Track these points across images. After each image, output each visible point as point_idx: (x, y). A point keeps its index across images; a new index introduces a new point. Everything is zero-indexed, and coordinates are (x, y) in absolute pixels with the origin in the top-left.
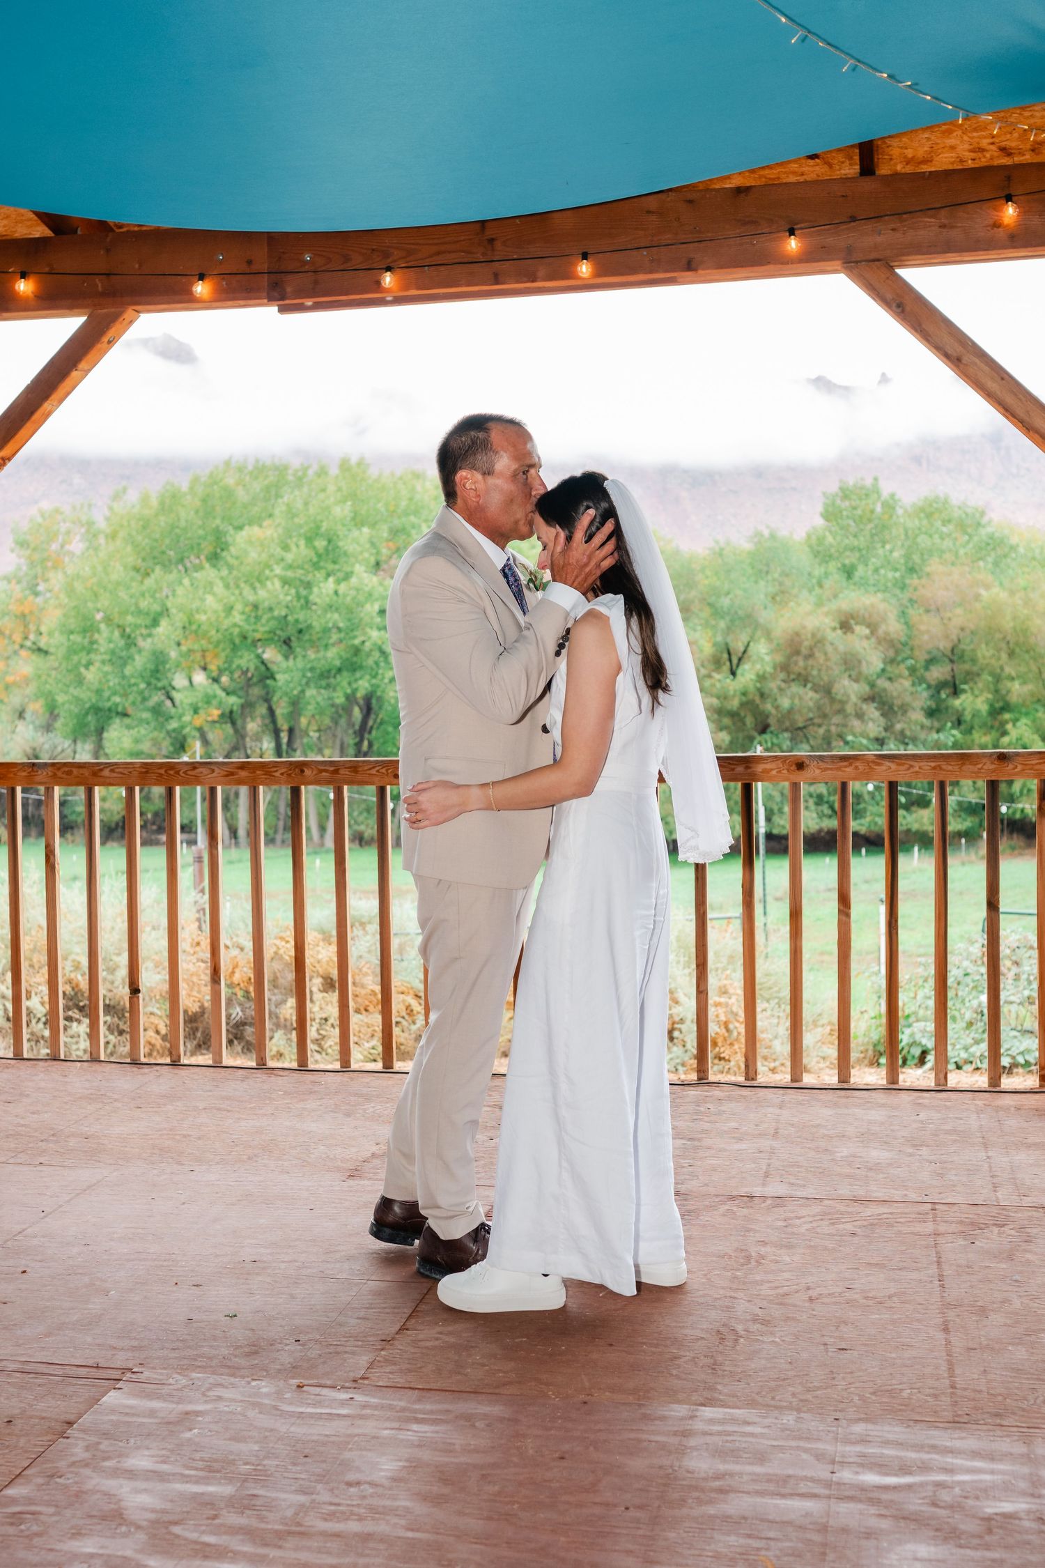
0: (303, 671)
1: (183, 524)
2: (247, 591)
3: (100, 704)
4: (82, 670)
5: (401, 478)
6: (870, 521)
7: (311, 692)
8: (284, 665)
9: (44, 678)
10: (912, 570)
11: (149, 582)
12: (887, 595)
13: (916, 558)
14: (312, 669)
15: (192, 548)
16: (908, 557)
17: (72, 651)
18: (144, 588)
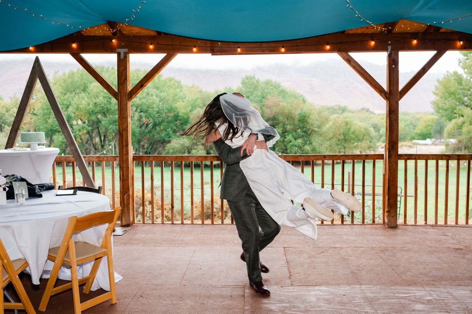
0: (109, 121)
1: (75, 81)
2: (93, 99)
3: (53, 129)
4: (48, 120)
5: (134, 71)
6: (253, 85)
7: (111, 126)
8: (104, 119)
9: (36, 121)
10: (263, 97)
11: (66, 96)
12: (257, 103)
13: (264, 95)
14: (111, 120)
15: (78, 88)
16: (262, 94)
17: (44, 115)
18: (65, 98)
